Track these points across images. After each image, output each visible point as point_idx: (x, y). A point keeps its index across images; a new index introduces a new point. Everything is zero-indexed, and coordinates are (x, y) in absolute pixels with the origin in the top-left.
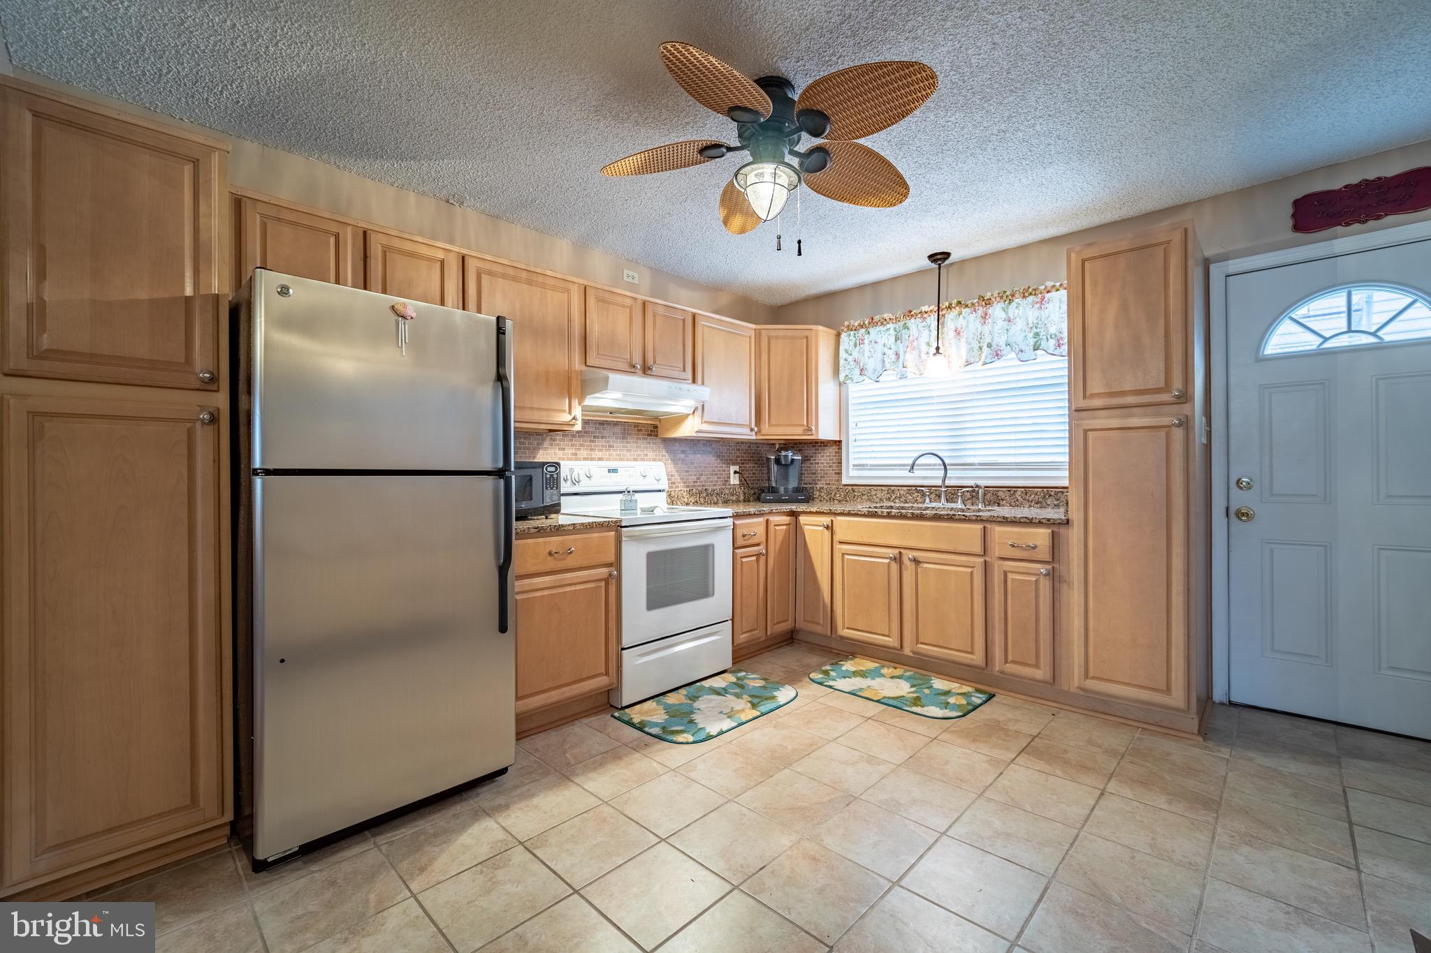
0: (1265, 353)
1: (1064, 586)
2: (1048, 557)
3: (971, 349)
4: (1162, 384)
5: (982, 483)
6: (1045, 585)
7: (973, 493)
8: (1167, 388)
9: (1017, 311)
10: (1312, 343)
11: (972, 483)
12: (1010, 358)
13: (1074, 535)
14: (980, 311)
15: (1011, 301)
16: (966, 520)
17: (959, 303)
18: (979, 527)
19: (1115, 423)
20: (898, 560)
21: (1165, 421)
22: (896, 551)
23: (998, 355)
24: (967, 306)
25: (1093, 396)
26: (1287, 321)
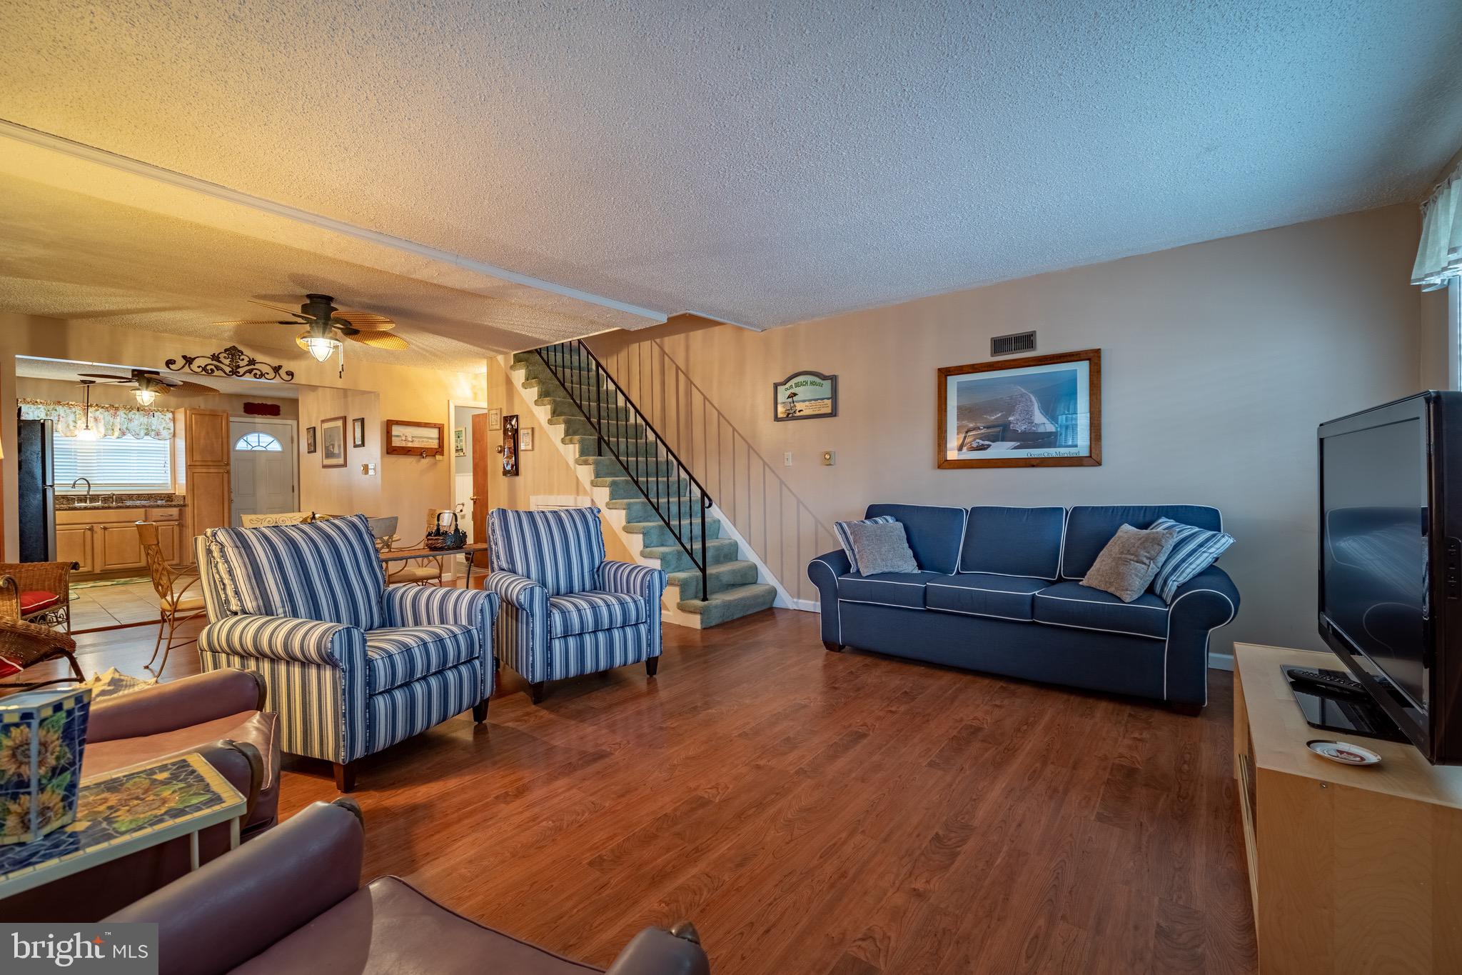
0: (237, 449)
1: (184, 528)
2: (177, 518)
3: (107, 429)
4: (220, 459)
5: (116, 493)
6: (176, 529)
7: (107, 499)
8: (222, 461)
9: (133, 416)
10: (250, 448)
11: (109, 493)
12: (129, 436)
13: (189, 510)
14: (112, 411)
15: (130, 411)
16: (137, 507)
17: (97, 405)
18: (143, 510)
19: (204, 470)
20: (91, 529)
21: (222, 471)
22: (90, 525)
23: (124, 434)
24: (102, 408)
25: (196, 461)
26: (242, 440)
